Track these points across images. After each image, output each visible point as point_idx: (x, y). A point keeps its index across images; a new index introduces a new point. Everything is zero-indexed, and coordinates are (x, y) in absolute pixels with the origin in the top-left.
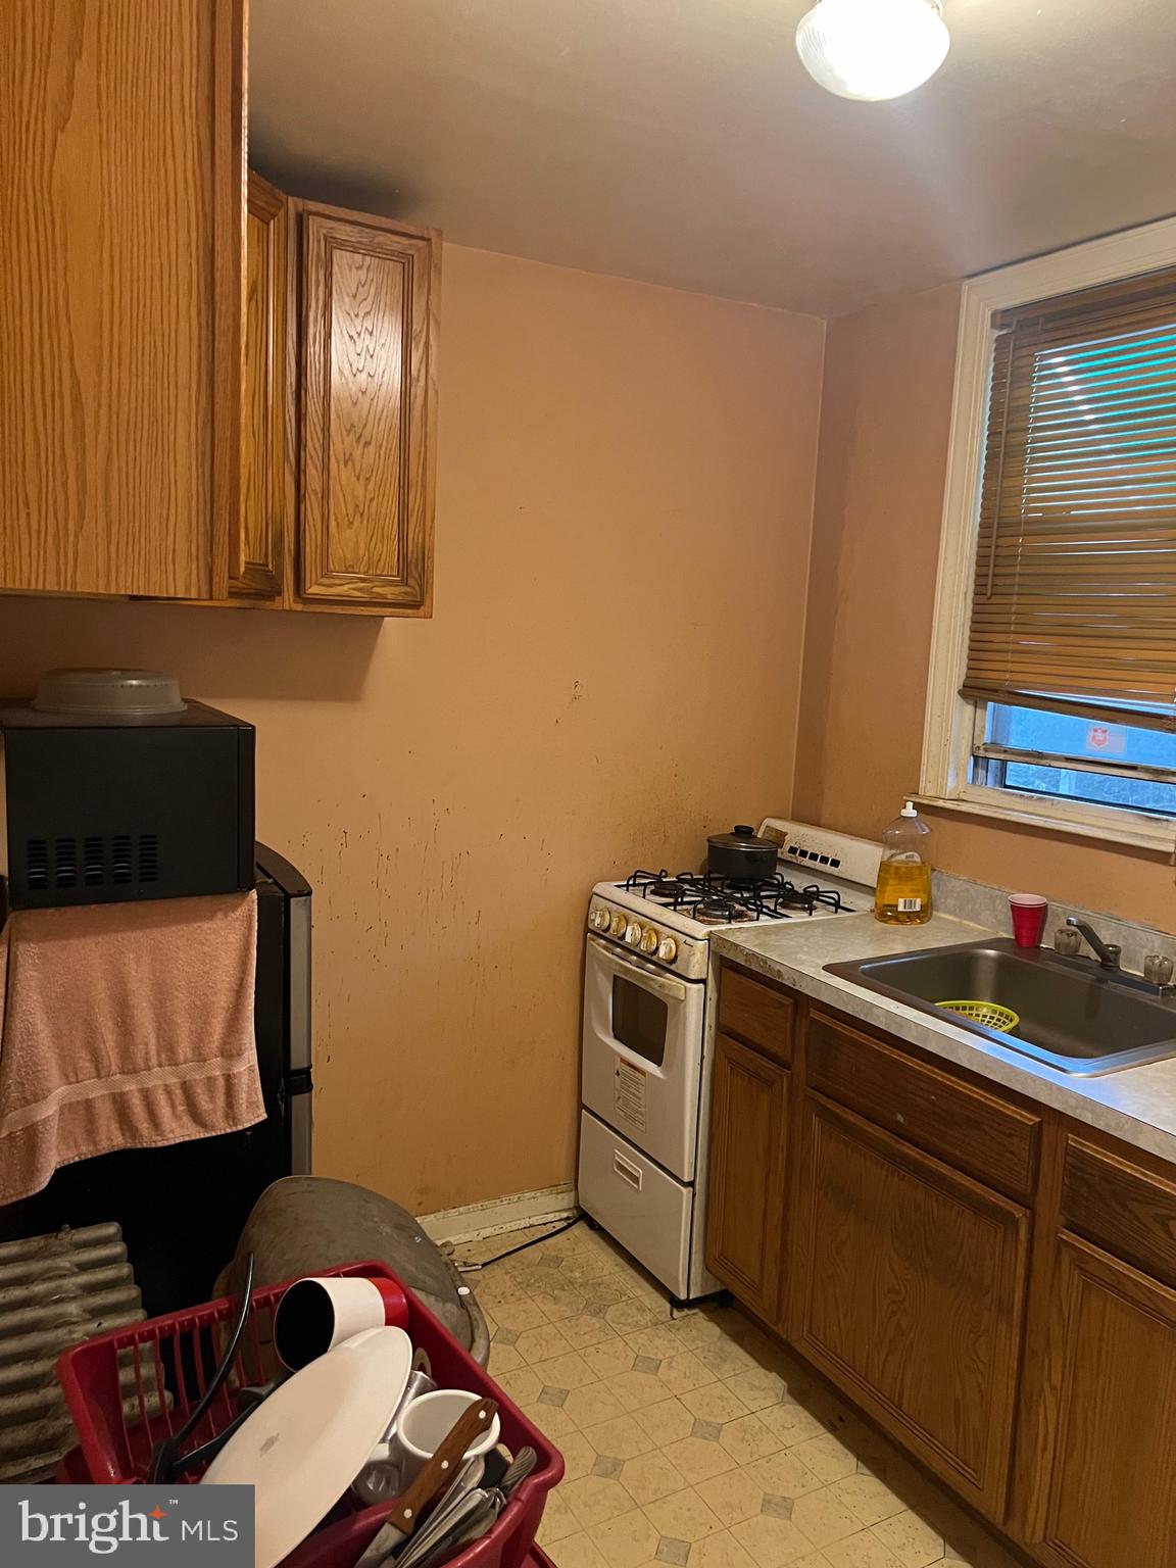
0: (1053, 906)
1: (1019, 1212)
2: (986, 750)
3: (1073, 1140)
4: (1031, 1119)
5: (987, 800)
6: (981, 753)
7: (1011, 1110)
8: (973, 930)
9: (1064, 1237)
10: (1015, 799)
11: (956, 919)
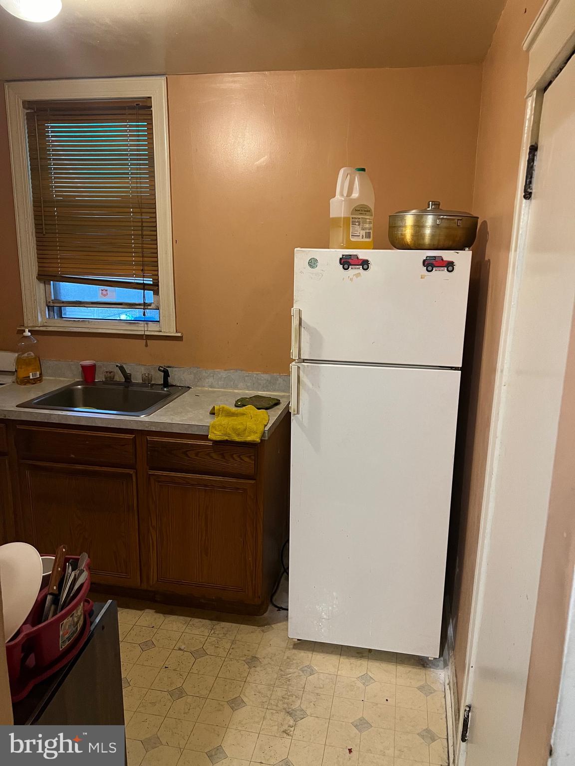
0: (98, 364)
1: (131, 472)
2: (53, 303)
3: (149, 438)
4: (132, 436)
5: (56, 325)
6: (51, 304)
7: (122, 436)
8: (64, 381)
9: (150, 473)
10: (71, 322)
11: (54, 378)
